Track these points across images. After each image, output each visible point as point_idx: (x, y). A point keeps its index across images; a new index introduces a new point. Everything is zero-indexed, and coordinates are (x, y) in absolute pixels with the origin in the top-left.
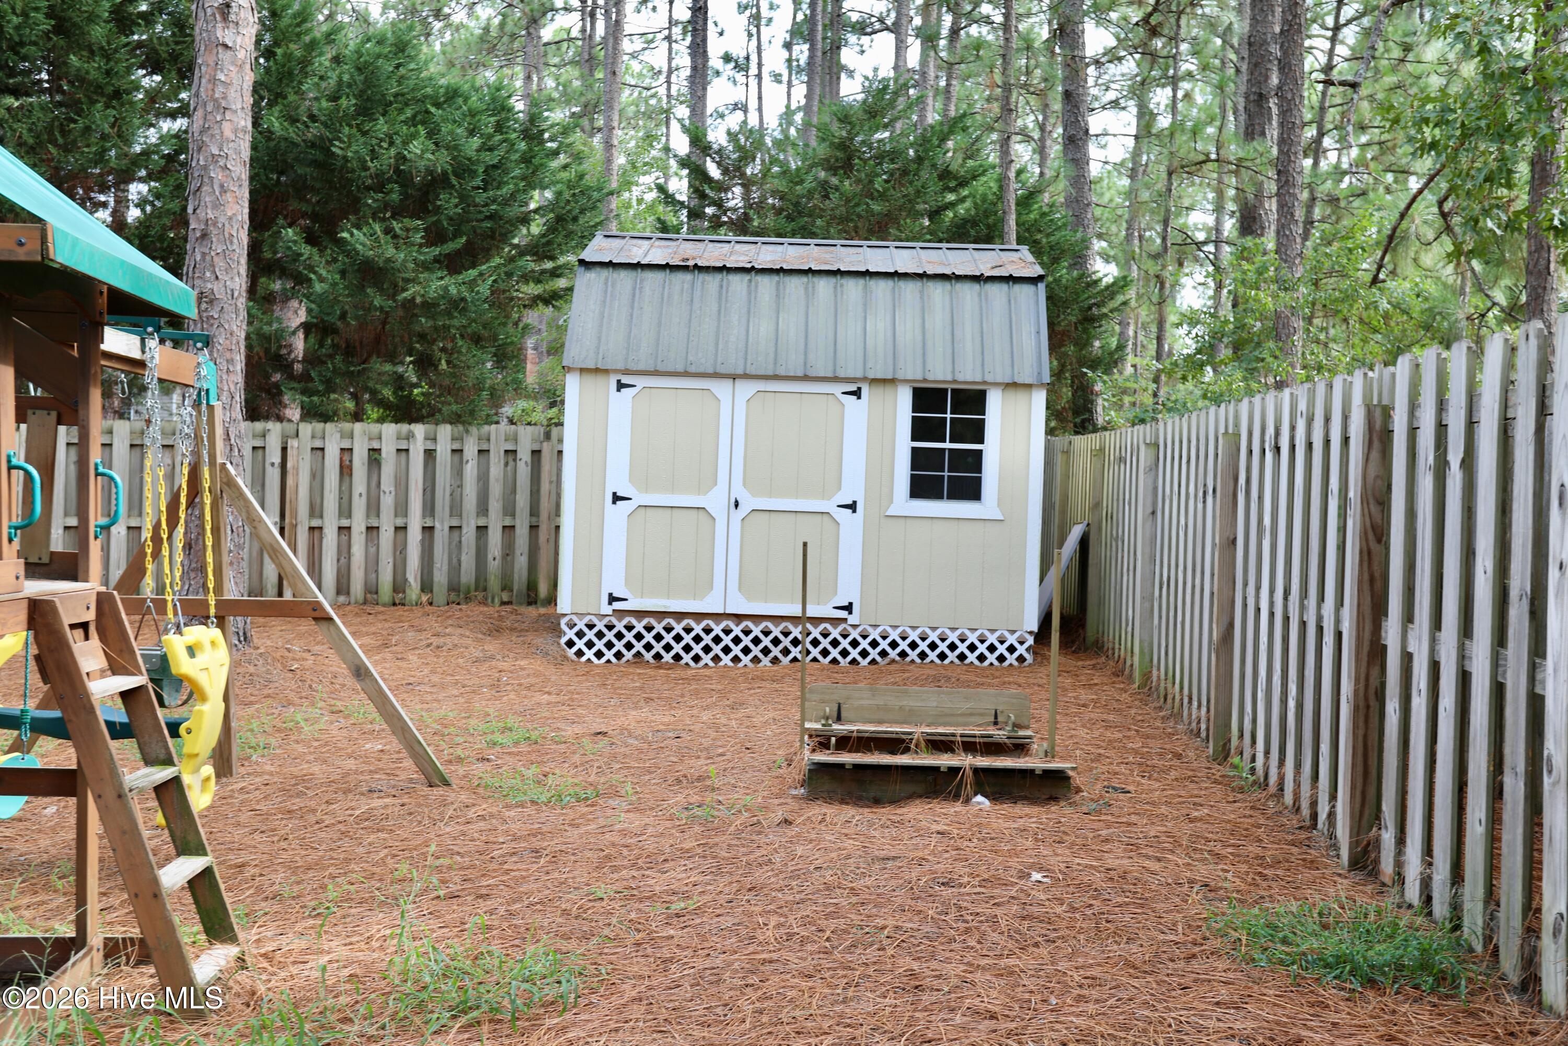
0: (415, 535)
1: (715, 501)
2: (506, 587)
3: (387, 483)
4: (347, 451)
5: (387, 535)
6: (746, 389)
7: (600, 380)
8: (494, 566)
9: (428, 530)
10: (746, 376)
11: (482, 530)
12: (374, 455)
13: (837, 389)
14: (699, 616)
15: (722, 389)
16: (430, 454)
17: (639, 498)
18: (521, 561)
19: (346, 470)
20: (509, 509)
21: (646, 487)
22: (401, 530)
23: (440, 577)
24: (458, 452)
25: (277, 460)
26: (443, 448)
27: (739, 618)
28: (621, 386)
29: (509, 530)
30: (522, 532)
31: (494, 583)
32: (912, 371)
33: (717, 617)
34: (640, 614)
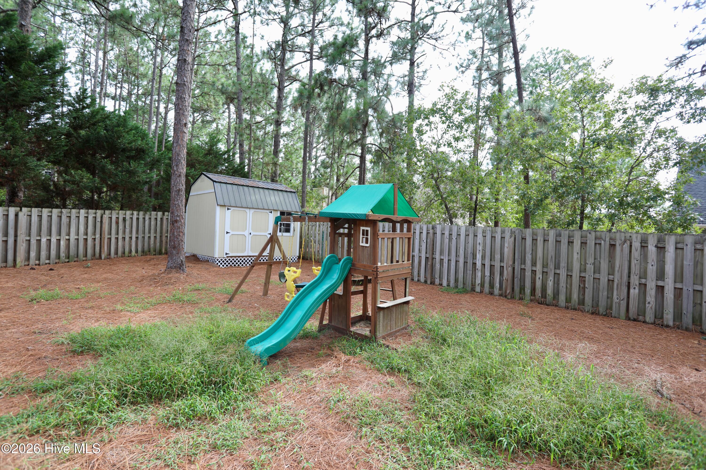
0: (134, 239)
1: (246, 233)
2: (155, 251)
3: (127, 226)
4: (118, 218)
5: (127, 239)
6: (252, 211)
7: (224, 208)
8: (152, 246)
9: (137, 238)
10: (253, 208)
11: (149, 237)
12: (124, 219)
13: (268, 211)
14: (243, 257)
15: (248, 210)
16: (138, 219)
17: (232, 233)
18: (158, 244)
19: (117, 223)
20: (156, 232)
21: (233, 230)
22: (131, 238)
23: (140, 249)
24: (144, 218)
25: (99, 220)
26: (141, 217)
27: (250, 256)
28: (228, 209)
29: (155, 237)
30: (158, 237)
31: (152, 250)
32: (281, 209)
33: (246, 256)
34: (231, 257)
